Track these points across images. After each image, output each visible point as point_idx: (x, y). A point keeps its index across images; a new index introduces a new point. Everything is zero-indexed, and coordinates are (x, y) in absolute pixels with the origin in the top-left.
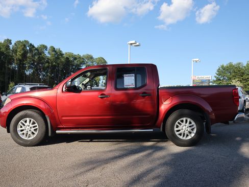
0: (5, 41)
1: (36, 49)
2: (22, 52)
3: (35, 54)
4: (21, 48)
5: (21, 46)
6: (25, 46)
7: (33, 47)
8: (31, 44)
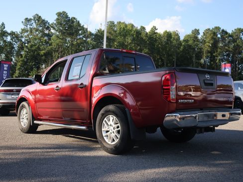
0: (192, 32)
1: (230, 36)
2: (212, 42)
3: (229, 42)
4: (210, 37)
5: (210, 34)
6: (215, 34)
7: (226, 33)
8: (223, 31)
